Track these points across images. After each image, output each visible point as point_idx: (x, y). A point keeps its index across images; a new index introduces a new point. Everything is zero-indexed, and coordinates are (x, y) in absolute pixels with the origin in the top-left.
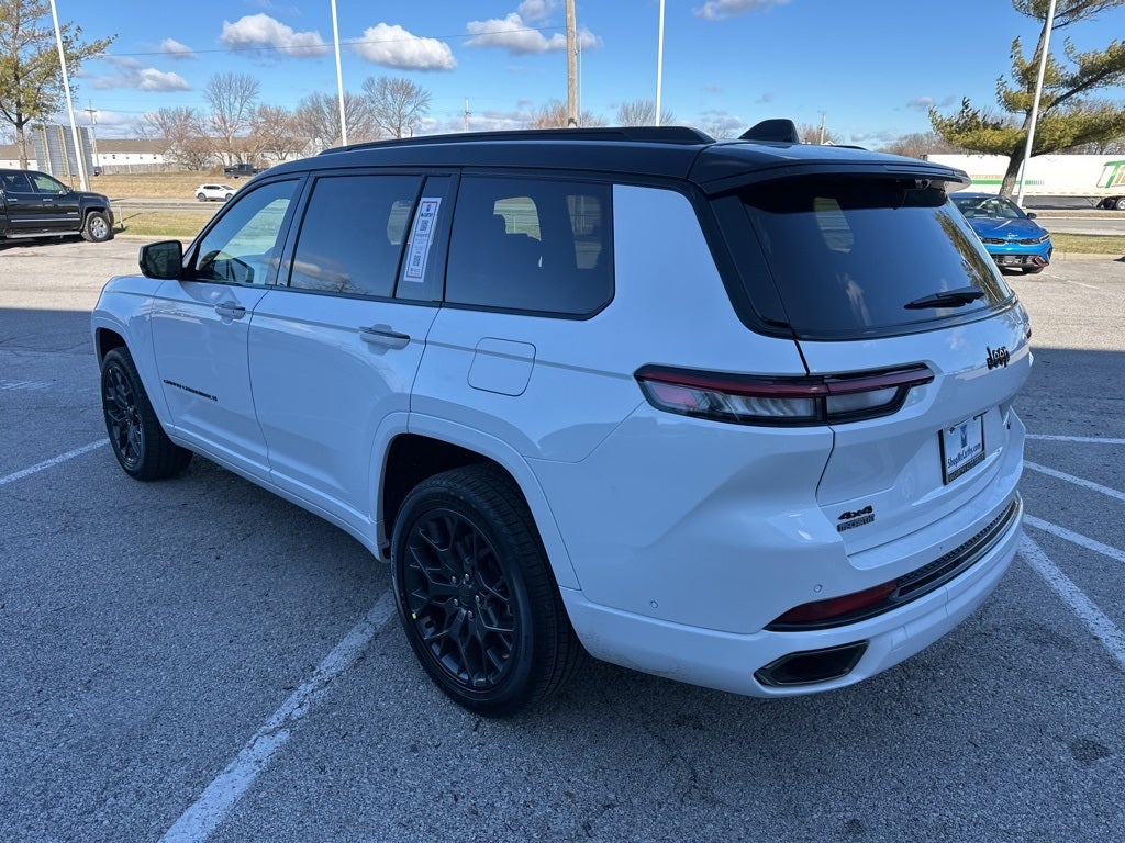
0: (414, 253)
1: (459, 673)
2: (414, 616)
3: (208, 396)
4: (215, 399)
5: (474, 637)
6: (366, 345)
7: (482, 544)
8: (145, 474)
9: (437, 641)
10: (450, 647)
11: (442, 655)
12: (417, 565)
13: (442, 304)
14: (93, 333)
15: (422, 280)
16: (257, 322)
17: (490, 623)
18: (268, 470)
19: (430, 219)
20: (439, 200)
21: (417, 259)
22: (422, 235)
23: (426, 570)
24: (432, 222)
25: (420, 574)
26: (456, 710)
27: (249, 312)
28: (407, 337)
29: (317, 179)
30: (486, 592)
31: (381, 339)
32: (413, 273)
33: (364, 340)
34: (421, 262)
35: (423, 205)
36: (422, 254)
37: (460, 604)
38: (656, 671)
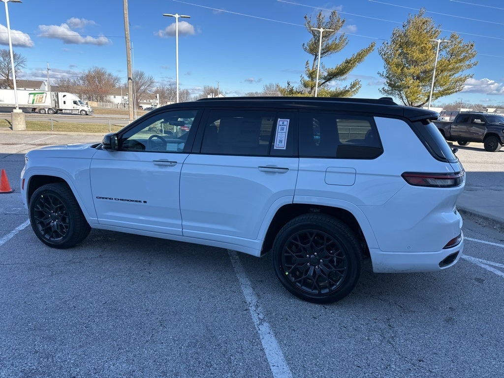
0: (279, 139)
1: (313, 291)
2: (287, 273)
3: (140, 202)
4: (145, 202)
5: (320, 276)
7: (329, 240)
9: (299, 282)
11: (302, 286)
13: (298, 157)
14: (27, 177)
15: (285, 148)
17: (329, 268)
19: (285, 127)
20: (289, 120)
21: (281, 141)
22: (282, 133)
23: (294, 255)
24: (286, 129)
25: (292, 256)
26: (313, 305)
27: (179, 163)
28: (287, 169)
31: (271, 170)
32: (279, 146)
33: (262, 171)
34: (283, 142)
35: (280, 121)
36: (283, 139)
37: (311, 265)
38: (402, 271)
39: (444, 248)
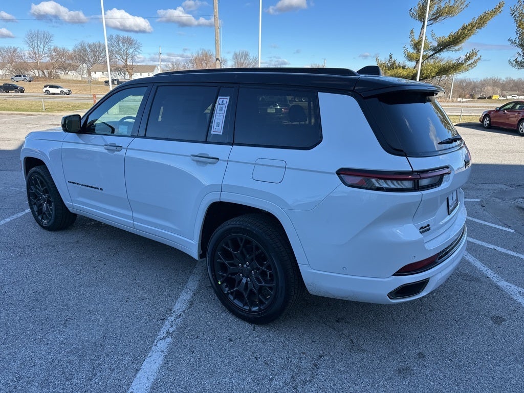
0: (216, 121)
1: (243, 306)
2: (219, 283)
3: (97, 188)
4: (101, 189)
5: (251, 290)
6: (195, 162)
7: (257, 248)
8: (53, 228)
9: (232, 293)
10: (238, 295)
11: (234, 300)
12: (221, 259)
13: (233, 144)
14: (22, 159)
15: (221, 134)
16: (130, 153)
17: (260, 282)
18: (132, 222)
19: (224, 106)
20: (228, 98)
21: (218, 125)
22: (220, 113)
23: (226, 262)
24: (225, 108)
25: (224, 264)
26: (242, 323)
27: (124, 148)
28: (218, 159)
29: (158, 87)
30: (258, 269)
31: (203, 160)
32: (216, 130)
33: (194, 160)
34: (220, 125)
35: (220, 100)
36: (221, 122)
37: (243, 276)
38: (342, 297)
39: (394, 275)
